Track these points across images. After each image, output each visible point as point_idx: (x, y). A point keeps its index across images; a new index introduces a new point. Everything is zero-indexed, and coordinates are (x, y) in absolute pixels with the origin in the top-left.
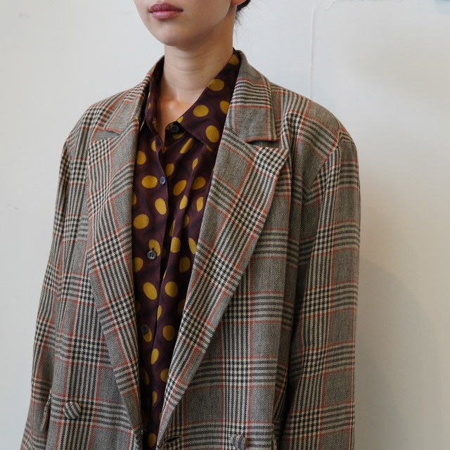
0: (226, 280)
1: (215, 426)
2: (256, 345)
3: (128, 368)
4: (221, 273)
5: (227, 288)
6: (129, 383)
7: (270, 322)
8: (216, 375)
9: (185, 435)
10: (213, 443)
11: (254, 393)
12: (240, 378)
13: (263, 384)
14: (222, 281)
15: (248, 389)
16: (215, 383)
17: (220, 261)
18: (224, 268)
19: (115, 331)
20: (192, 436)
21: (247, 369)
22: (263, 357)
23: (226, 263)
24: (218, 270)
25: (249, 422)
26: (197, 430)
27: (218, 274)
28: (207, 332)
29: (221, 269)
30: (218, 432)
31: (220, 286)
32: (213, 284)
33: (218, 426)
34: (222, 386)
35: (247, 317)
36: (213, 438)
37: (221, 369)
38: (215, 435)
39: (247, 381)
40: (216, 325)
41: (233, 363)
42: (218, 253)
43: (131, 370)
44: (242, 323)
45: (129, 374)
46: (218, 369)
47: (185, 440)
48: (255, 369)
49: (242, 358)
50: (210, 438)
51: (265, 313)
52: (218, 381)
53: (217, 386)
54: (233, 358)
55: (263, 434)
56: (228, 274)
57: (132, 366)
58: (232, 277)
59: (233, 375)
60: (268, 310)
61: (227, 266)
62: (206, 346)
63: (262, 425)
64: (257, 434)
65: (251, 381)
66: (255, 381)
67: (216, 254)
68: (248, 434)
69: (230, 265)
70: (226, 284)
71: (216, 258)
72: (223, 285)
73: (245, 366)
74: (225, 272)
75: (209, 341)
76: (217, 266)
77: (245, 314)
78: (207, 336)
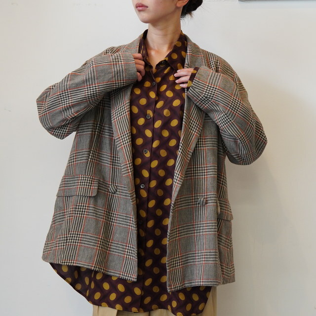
1: (189, 197)
2: (208, 159)
4: (194, 126)
5: (197, 133)
7: (213, 149)
10: (188, 205)
11: (208, 180)
12: (201, 174)
13: (212, 175)
15: (205, 178)
17: (193, 121)
19: (122, 147)
20: (180, 203)
21: (204, 170)
22: (212, 164)
24: (192, 125)
25: (206, 193)
26: (182, 200)
27: (192, 127)
28: (189, 153)
29: (193, 125)
30: (191, 200)
31: (193, 132)
32: (190, 132)
33: (191, 197)
34: (192, 179)
35: (203, 147)
38: (189, 201)
39: (204, 175)
40: (193, 149)
41: (198, 168)
42: (192, 118)
43: (128, 165)
44: (201, 149)
45: (128, 167)
49: (202, 165)
50: (187, 203)
51: (211, 145)
52: (190, 176)
54: (198, 165)
55: (213, 197)
56: (197, 127)
58: (199, 128)
59: (198, 173)
60: (212, 144)
61: (196, 123)
62: (189, 159)
63: (212, 193)
65: (206, 175)
66: (208, 175)
68: (206, 198)
69: (198, 123)
70: (197, 131)
71: (191, 120)
73: (203, 169)
75: (190, 157)
76: (192, 123)
77: (202, 145)
78: (189, 155)
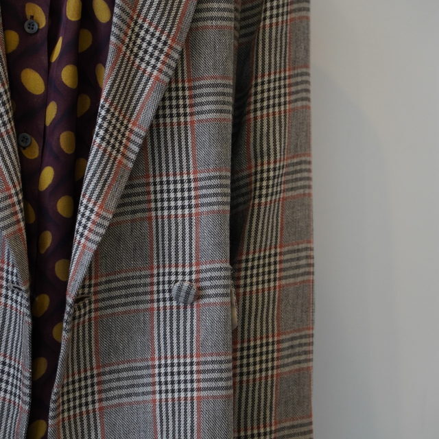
0: (158, 59)
1: (140, 277)
2: (202, 154)
3: (10, 196)
4: (150, 49)
5: (160, 71)
6: (14, 219)
7: (220, 120)
8: (140, 202)
9: (96, 293)
10: (137, 303)
11: (204, 221)
12: (179, 203)
13: (216, 208)
14: (153, 61)
15: (194, 218)
16: (139, 215)
17: (147, 31)
18: (154, 41)
20: (106, 295)
21: (189, 190)
22: (214, 170)
23: (157, 34)
24: (144, 45)
25: (197, 264)
26: (113, 285)
27: (146, 52)
28: (133, 137)
29: (149, 43)
30: (145, 285)
31: (149, 69)
32: (139, 67)
33: (146, 276)
34: (150, 218)
35: (185, 115)
36: (138, 294)
37: (148, 193)
38: (141, 290)
39: (190, 207)
40: (146, 126)
42: (144, 20)
44: (179, 124)
46: (143, 194)
47: (96, 301)
48: (202, 188)
49: (181, 174)
50: (132, 295)
51: (213, 107)
52: (143, 211)
53: (142, 219)
54: (168, 175)
55: (219, 278)
56: (161, 51)
57: (17, 194)
58: (167, 55)
60: (216, 103)
61: (159, 39)
62: (133, 157)
63: (218, 265)
64: (211, 279)
65: (197, 206)
66: (203, 205)
67: (140, 21)
68: (197, 281)
69: (164, 38)
70: (159, 65)
71: (141, 27)
72: (154, 67)
73: (186, 186)
74: (155, 47)
75: (137, 149)
76: (143, 39)
78: (134, 143)
